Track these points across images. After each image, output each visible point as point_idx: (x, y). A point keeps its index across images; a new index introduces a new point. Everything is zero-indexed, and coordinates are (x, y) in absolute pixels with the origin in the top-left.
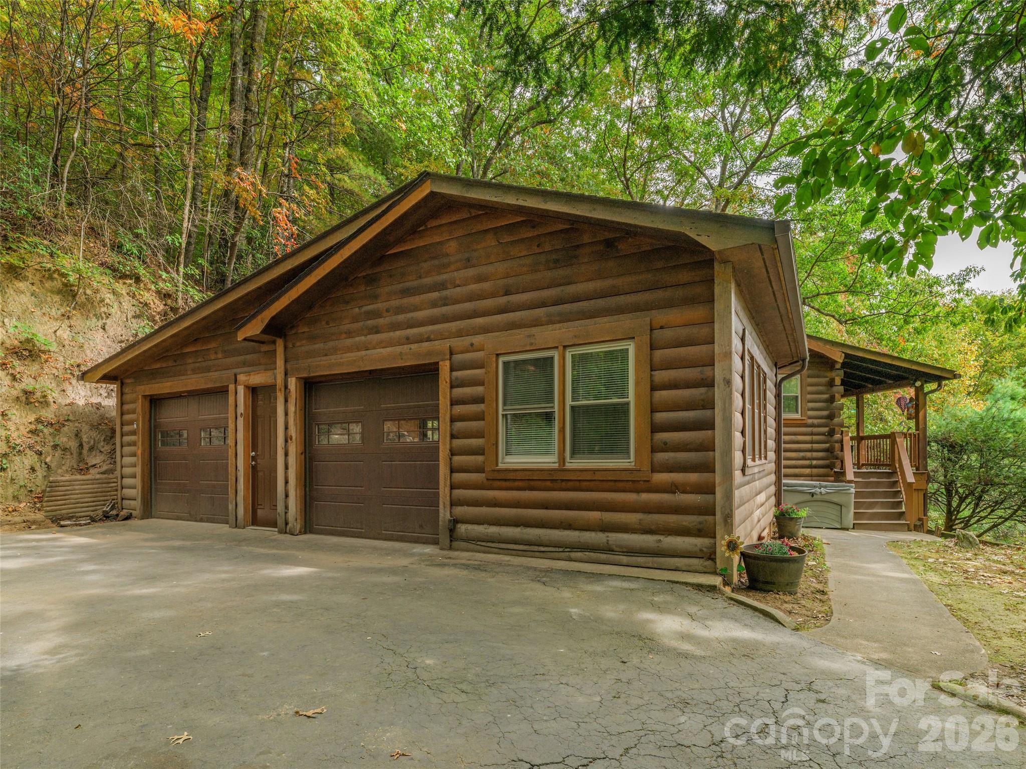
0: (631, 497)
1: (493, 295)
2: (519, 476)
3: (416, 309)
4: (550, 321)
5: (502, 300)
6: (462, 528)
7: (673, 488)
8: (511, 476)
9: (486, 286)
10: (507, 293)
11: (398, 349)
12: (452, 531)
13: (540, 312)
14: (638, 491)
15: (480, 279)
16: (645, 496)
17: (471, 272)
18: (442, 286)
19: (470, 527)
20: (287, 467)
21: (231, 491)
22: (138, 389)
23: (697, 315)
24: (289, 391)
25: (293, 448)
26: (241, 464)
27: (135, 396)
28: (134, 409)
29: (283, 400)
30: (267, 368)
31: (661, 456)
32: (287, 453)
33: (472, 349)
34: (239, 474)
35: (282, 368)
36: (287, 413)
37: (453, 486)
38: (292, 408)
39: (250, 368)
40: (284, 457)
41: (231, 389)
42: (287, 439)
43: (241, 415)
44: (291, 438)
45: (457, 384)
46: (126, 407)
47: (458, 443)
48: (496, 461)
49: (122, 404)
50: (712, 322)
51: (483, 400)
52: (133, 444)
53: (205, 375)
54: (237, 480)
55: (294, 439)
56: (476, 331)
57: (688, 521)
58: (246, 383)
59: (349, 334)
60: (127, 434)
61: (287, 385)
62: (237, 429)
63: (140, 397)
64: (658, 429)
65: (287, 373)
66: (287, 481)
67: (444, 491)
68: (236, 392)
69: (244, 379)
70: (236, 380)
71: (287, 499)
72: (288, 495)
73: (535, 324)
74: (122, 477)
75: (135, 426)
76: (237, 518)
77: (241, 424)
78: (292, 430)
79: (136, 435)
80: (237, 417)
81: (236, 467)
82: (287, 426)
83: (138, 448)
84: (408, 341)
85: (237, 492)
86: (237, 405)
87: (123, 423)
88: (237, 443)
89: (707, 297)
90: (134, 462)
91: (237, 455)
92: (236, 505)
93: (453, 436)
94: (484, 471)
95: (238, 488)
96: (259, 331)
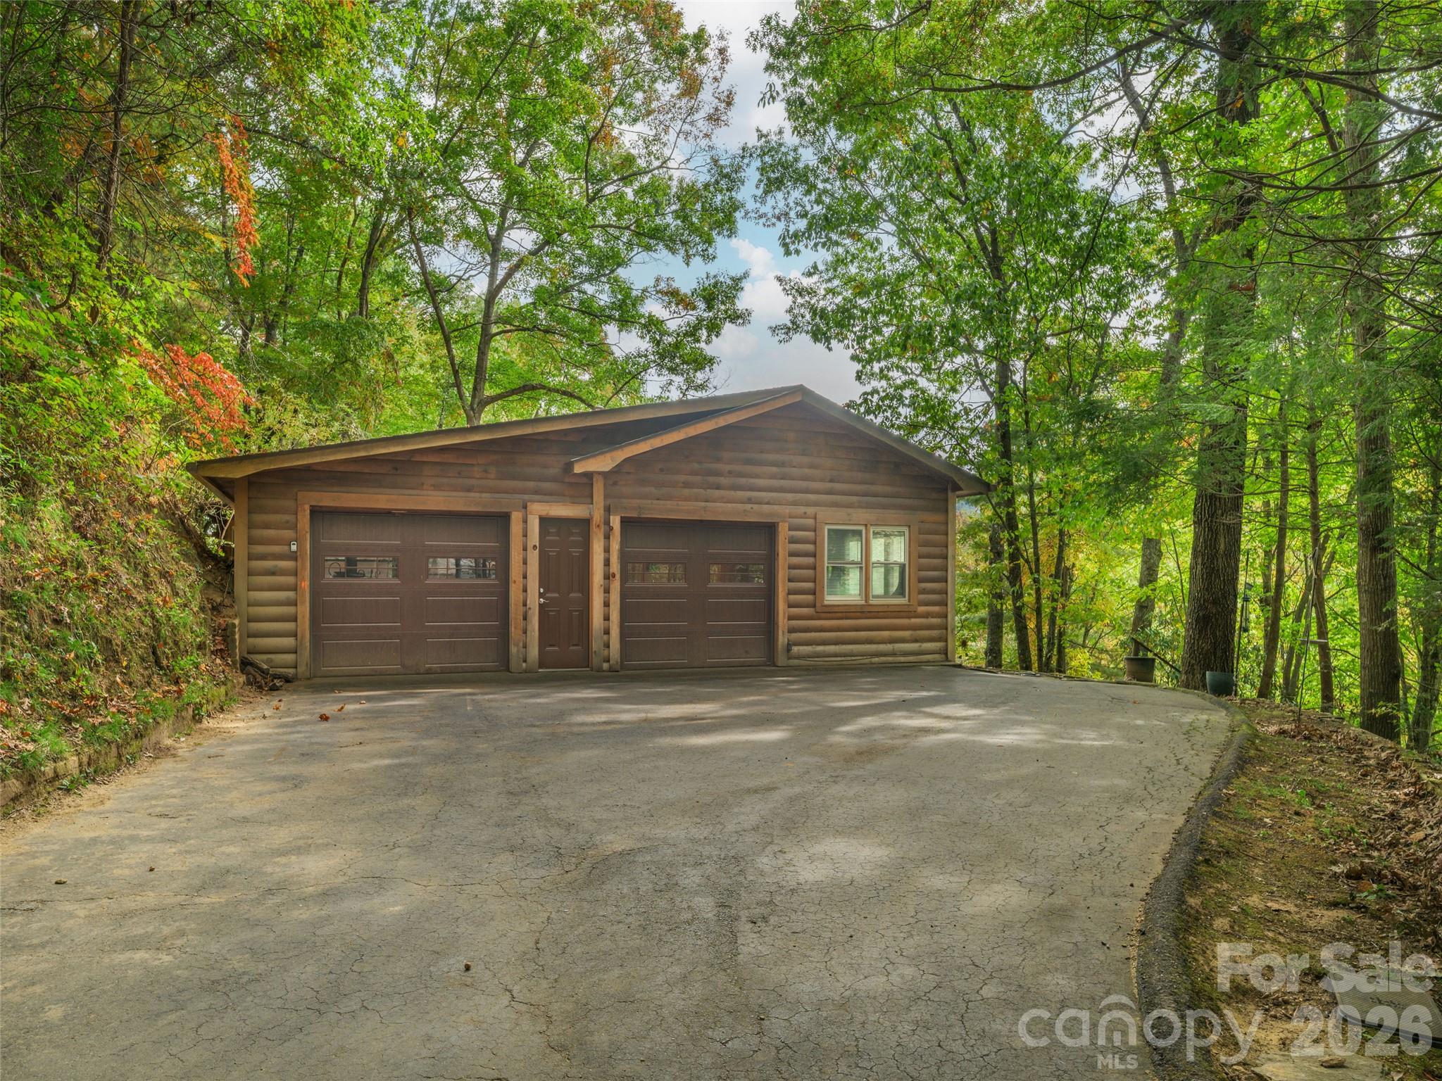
0: (905, 621)
1: (822, 480)
2: (841, 609)
3: (757, 476)
4: (860, 506)
5: (829, 485)
6: (795, 649)
7: (927, 615)
8: (836, 609)
9: (817, 472)
10: (831, 481)
11: (740, 506)
12: (789, 650)
13: (855, 499)
14: (909, 618)
15: (811, 466)
16: (913, 620)
17: (805, 460)
18: (782, 464)
19: (801, 648)
20: (607, 604)
21: (515, 632)
22: (300, 495)
23: (939, 517)
24: (611, 529)
25: (616, 586)
26: (534, 601)
27: (289, 504)
28: (287, 522)
29: (602, 537)
30: (575, 500)
31: (922, 597)
32: (607, 591)
33: (805, 516)
34: (530, 612)
35: (602, 505)
36: (607, 550)
37: (790, 618)
38: (615, 546)
39: (547, 498)
40: (602, 595)
41: (516, 517)
42: (608, 577)
43: (535, 547)
44: (614, 576)
45: (792, 541)
46: (259, 518)
47: (792, 585)
48: (823, 599)
49: (249, 512)
50: (947, 523)
51: (814, 556)
52: (283, 573)
53: (462, 494)
54: (525, 618)
55: (618, 576)
56: (808, 504)
57: (935, 633)
58: (544, 513)
59: (687, 485)
60: (263, 557)
61: (607, 522)
62: (525, 563)
63: (307, 507)
64: (921, 580)
65: (608, 510)
66: (607, 618)
67: (782, 622)
68: (525, 521)
69: (539, 509)
70: (525, 507)
71: (605, 637)
72: (607, 632)
73: (850, 506)
74: (249, 621)
75: (294, 548)
76: (525, 661)
77: (534, 557)
78: (615, 567)
79: (296, 560)
80: (525, 549)
81: (525, 605)
82: (607, 563)
83: (303, 579)
84: (750, 501)
85: (525, 632)
86: (525, 535)
87: (251, 541)
88: (525, 577)
89: (944, 509)
90: (288, 598)
91: (525, 590)
92: (525, 647)
93: (790, 580)
94: (814, 606)
95: (529, 628)
96: (607, 469)
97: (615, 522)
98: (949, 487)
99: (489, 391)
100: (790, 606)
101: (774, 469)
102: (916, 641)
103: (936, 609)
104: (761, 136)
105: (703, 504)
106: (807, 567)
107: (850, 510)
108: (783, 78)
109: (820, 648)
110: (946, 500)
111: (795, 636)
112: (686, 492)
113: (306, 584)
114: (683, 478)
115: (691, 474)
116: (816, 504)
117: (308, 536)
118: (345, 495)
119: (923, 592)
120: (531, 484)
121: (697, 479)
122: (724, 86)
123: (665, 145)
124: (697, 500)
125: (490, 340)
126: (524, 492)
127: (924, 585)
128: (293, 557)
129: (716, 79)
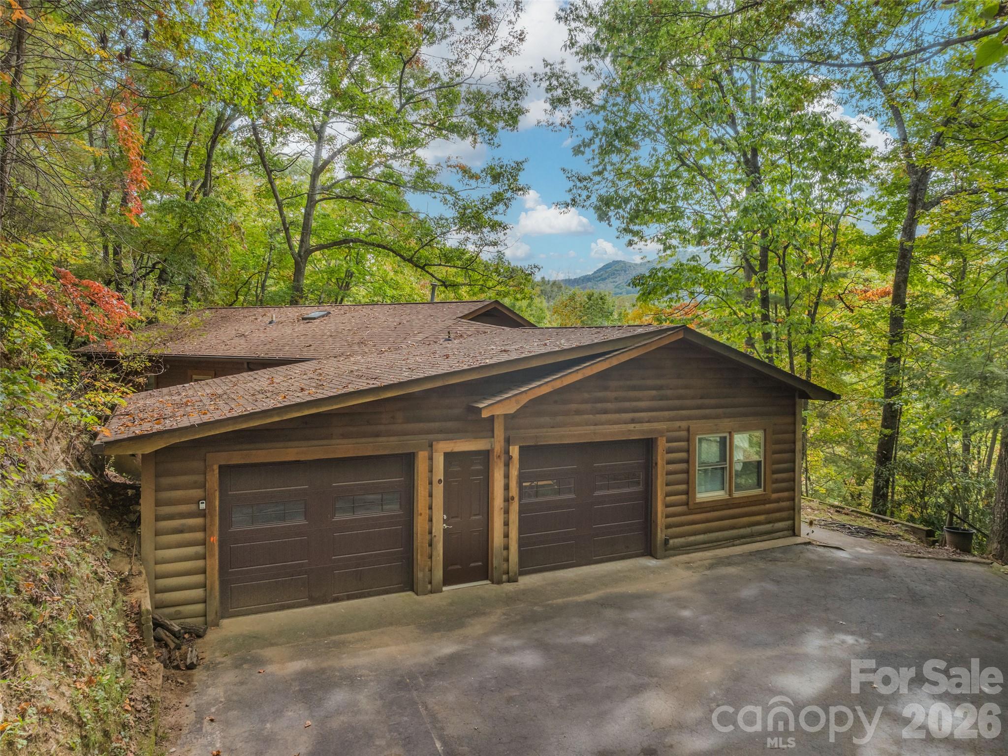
0: (762, 507)
1: (693, 398)
2: (709, 505)
3: (639, 400)
4: (725, 416)
5: (699, 402)
6: (671, 542)
7: (778, 501)
8: (705, 505)
9: (690, 392)
10: (702, 398)
11: (624, 426)
12: (665, 544)
13: (721, 411)
14: (764, 504)
15: (685, 387)
16: (767, 506)
17: (680, 382)
18: (661, 388)
19: (676, 540)
20: (506, 524)
21: (420, 558)
22: (209, 456)
23: (789, 420)
24: (510, 458)
25: (515, 507)
26: (439, 527)
27: (197, 464)
28: (195, 482)
29: (502, 465)
30: (476, 435)
31: (774, 486)
32: (507, 512)
33: (680, 429)
34: (435, 540)
35: (502, 438)
36: (507, 476)
37: (667, 516)
38: (514, 472)
39: (451, 436)
40: (502, 516)
41: (422, 456)
42: (507, 500)
43: (440, 481)
44: (513, 498)
45: (670, 451)
46: (166, 481)
47: (670, 488)
48: (695, 498)
49: (156, 476)
50: (795, 424)
51: (687, 461)
52: (192, 529)
53: (371, 440)
54: (430, 545)
55: (516, 499)
56: (682, 419)
57: (784, 514)
58: (449, 450)
59: (578, 412)
60: (171, 517)
61: (507, 452)
62: (431, 495)
63: (216, 467)
64: (774, 472)
65: (508, 441)
66: (506, 535)
67: (661, 520)
68: (431, 459)
69: (443, 447)
70: (431, 446)
71: (505, 553)
72: (507, 548)
73: (718, 417)
74: (156, 578)
75: (202, 506)
76: (430, 583)
77: (439, 491)
78: (514, 491)
79: (204, 516)
80: (431, 483)
81: (430, 533)
82: (507, 488)
83: (212, 535)
84: (633, 421)
85: (431, 557)
86: (431, 471)
87: (158, 503)
88: (430, 508)
89: (791, 413)
90: (196, 553)
91: (431, 520)
92: (430, 570)
93: (667, 485)
94: (687, 504)
95: (434, 553)
96: (512, 411)
97: (515, 451)
98: (797, 394)
99: (313, 241)
100: (667, 506)
101: (654, 393)
102: (769, 522)
103: (786, 494)
104: (546, 64)
105: (592, 427)
106: (681, 472)
107: (716, 421)
108: (569, 25)
109: (692, 538)
110: (794, 405)
111: (671, 531)
112: (577, 418)
113: (215, 539)
114: (574, 406)
115: (582, 403)
116: (689, 418)
117: (217, 494)
118: (254, 452)
119: (776, 481)
120: (436, 425)
121: (588, 406)
122: (518, 27)
123: (465, 66)
124: (587, 424)
125: (315, 205)
126: (429, 432)
127: (775, 476)
128: (203, 514)
129: (510, 22)
